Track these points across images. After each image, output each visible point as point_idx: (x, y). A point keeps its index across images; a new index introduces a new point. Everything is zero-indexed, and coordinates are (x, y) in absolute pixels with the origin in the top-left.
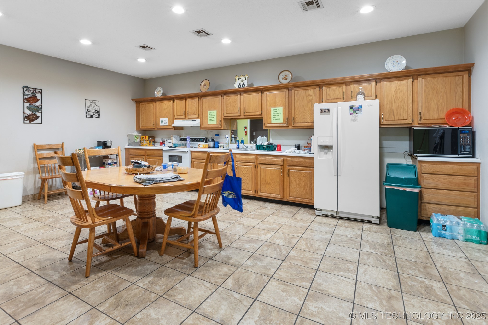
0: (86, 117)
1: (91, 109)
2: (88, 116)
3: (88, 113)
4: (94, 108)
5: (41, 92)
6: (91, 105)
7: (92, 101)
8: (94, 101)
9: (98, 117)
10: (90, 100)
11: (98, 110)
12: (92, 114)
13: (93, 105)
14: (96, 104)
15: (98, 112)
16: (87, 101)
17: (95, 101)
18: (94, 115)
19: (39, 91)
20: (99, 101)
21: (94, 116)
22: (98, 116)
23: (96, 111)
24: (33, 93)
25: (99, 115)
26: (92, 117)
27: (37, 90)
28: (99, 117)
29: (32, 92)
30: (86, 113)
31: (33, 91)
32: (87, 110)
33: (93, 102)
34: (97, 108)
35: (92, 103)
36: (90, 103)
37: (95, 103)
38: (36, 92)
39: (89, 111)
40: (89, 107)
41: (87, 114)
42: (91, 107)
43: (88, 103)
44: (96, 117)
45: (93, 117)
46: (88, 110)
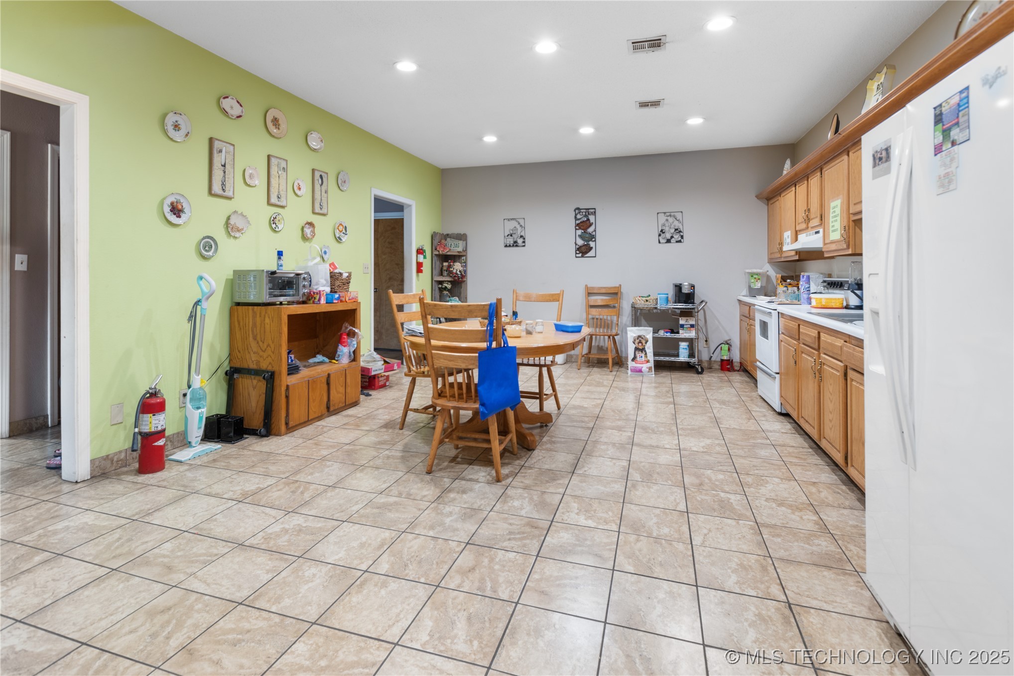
0: (659, 242)
1: (667, 229)
2: (661, 241)
3: (663, 235)
4: (672, 226)
5: (595, 212)
6: (667, 220)
7: (668, 214)
8: (672, 214)
9: (680, 241)
10: (665, 213)
11: (681, 227)
12: (668, 236)
13: (671, 220)
14: (676, 219)
15: (680, 232)
16: (661, 216)
17: (675, 214)
18: (672, 237)
19: (592, 211)
20: (682, 212)
21: (673, 239)
22: (680, 239)
23: (676, 230)
24: (586, 216)
25: (682, 237)
26: (668, 241)
27: (590, 210)
28: (682, 240)
29: (584, 214)
30: (660, 235)
31: (586, 212)
32: (660, 230)
33: (670, 216)
34: (677, 224)
35: (669, 218)
36: (666, 218)
37: (674, 216)
38: (588, 214)
39: (664, 233)
40: (664, 225)
41: (660, 238)
42: (667, 225)
43: (662, 218)
44: (677, 242)
45: (672, 241)
46: (662, 231)
